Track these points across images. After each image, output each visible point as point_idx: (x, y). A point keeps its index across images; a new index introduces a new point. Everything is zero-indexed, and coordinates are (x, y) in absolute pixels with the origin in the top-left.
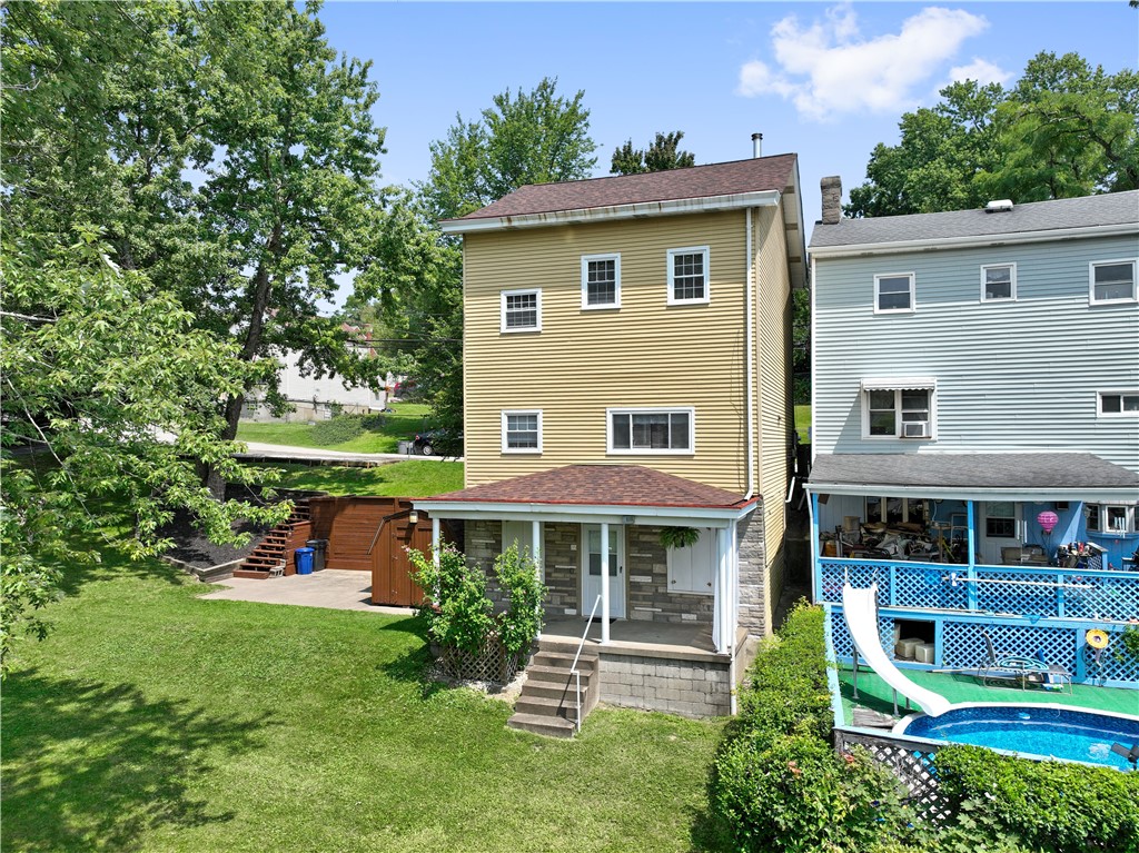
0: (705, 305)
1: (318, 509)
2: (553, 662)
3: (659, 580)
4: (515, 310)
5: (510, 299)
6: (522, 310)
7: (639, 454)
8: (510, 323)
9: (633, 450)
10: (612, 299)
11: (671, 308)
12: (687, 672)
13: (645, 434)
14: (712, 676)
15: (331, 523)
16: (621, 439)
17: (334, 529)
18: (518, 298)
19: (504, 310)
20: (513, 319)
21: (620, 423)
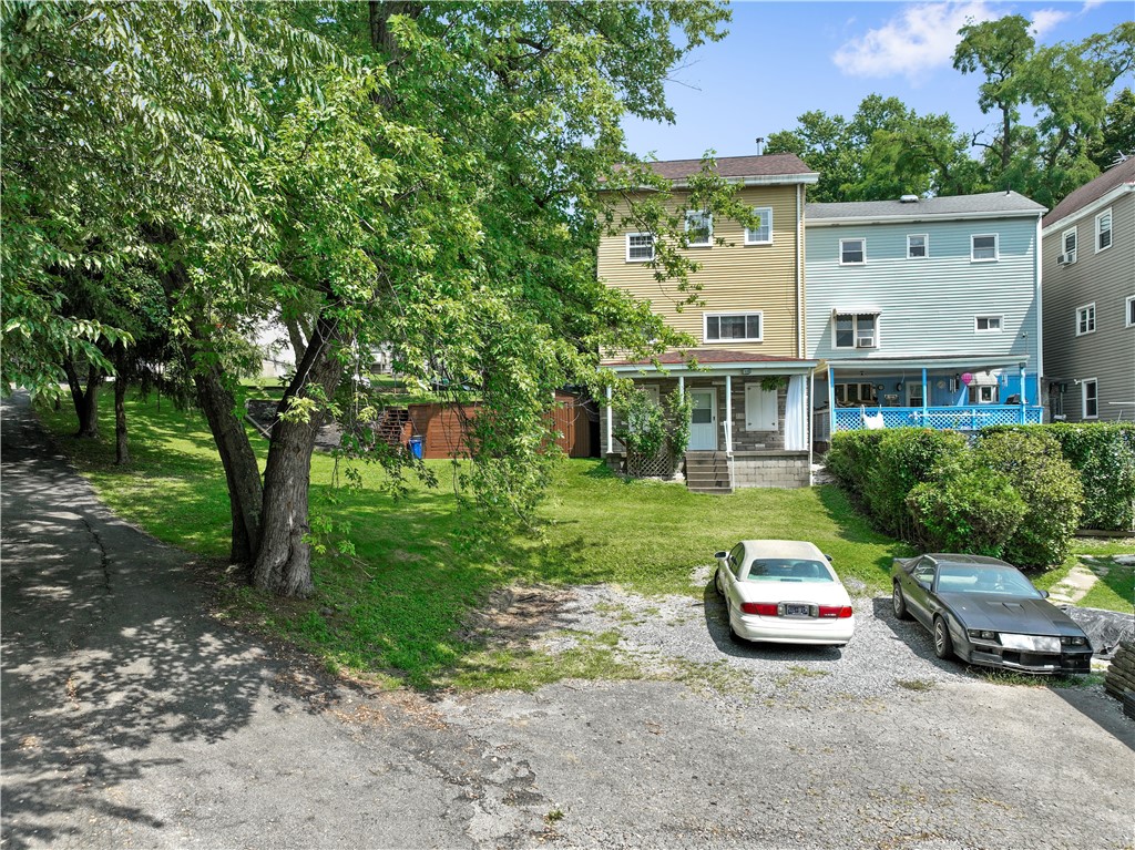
0: (770, 246)
1: (415, 413)
2: (699, 462)
3: (740, 423)
4: (636, 246)
5: (632, 239)
6: (641, 246)
7: (727, 343)
8: (632, 255)
9: (721, 340)
10: (706, 240)
11: (746, 247)
12: (783, 463)
13: (730, 329)
14: (799, 464)
15: (427, 423)
16: (713, 332)
17: (429, 428)
18: (638, 238)
19: (628, 246)
20: (634, 253)
21: (712, 321)
